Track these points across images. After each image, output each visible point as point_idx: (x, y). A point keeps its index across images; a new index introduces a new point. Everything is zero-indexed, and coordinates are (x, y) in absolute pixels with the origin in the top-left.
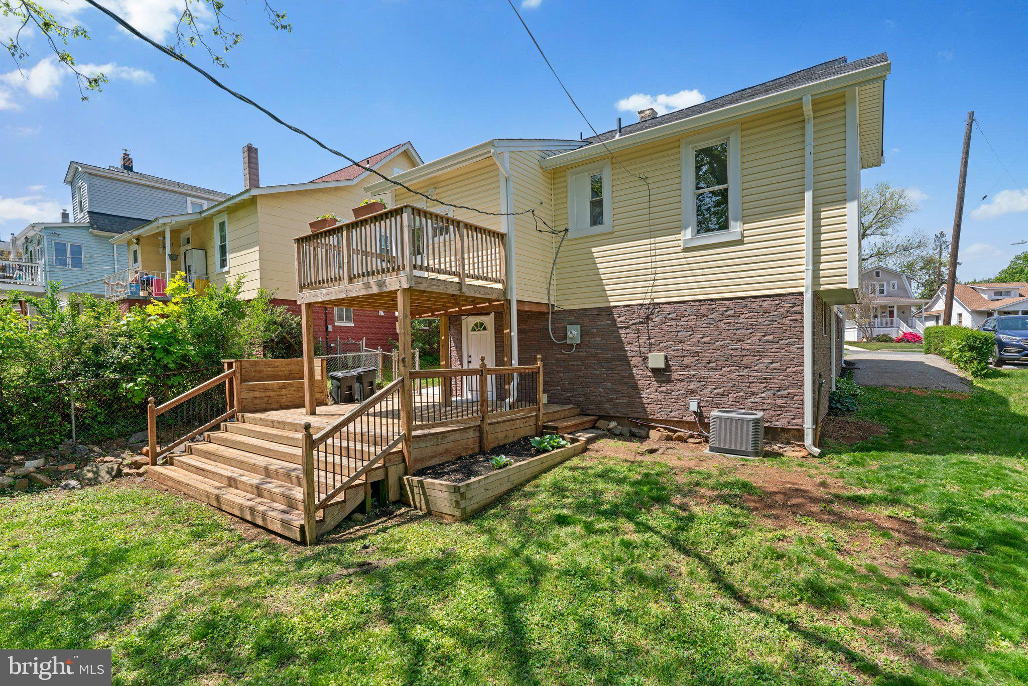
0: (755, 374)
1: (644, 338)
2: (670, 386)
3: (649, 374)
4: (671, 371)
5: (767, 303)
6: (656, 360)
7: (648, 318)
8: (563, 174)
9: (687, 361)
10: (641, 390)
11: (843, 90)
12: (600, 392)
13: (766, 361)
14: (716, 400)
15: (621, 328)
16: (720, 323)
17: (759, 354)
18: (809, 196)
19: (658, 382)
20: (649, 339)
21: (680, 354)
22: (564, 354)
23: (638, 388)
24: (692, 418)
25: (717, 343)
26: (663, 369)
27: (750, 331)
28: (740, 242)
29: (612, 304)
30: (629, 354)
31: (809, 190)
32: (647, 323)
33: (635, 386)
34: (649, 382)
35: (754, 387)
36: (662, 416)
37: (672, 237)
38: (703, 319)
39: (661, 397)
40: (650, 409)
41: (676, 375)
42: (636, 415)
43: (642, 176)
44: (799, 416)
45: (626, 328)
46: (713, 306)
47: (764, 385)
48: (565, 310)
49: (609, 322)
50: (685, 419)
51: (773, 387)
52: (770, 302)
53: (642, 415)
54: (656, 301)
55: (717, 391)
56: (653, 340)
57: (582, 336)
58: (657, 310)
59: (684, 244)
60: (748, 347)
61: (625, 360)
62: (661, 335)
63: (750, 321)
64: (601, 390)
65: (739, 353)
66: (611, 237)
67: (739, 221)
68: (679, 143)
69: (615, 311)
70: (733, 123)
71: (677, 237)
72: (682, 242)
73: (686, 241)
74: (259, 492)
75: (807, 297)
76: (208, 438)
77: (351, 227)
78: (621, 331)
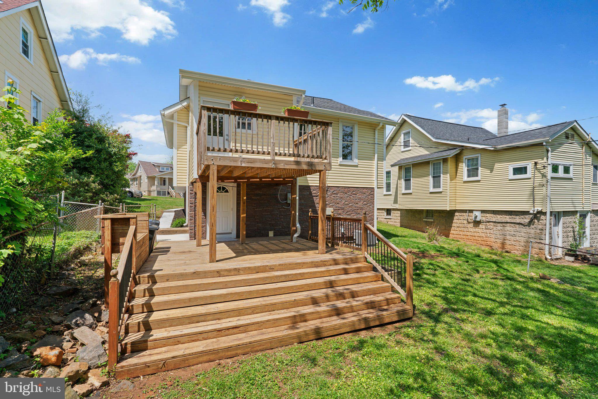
5: (364, 190)
9: (340, 212)
14: (349, 227)
15: (314, 196)
16: (351, 196)
17: (362, 209)
21: (337, 208)
22: (284, 208)
25: (350, 205)
27: (360, 200)
28: (357, 166)
29: (310, 184)
30: (317, 209)
31: (376, 153)
38: (346, 194)
45: (316, 196)
46: (349, 190)
49: (309, 193)
54: (328, 185)
56: (327, 203)
58: (329, 189)
60: (359, 206)
61: (316, 212)
62: (330, 200)
63: (360, 196)
64: (304, 226)
65: (356, 208)
67: (356, 158)
68: (338, 120)
69: (312, 188)
70: (356, 121)
71: (337, 159)
72: (339, 162)
73: (340, 161)
74: (338, 312)
75: (376, 189)
76: (145, 308)
77: (280, 119)
78: (314, 198)
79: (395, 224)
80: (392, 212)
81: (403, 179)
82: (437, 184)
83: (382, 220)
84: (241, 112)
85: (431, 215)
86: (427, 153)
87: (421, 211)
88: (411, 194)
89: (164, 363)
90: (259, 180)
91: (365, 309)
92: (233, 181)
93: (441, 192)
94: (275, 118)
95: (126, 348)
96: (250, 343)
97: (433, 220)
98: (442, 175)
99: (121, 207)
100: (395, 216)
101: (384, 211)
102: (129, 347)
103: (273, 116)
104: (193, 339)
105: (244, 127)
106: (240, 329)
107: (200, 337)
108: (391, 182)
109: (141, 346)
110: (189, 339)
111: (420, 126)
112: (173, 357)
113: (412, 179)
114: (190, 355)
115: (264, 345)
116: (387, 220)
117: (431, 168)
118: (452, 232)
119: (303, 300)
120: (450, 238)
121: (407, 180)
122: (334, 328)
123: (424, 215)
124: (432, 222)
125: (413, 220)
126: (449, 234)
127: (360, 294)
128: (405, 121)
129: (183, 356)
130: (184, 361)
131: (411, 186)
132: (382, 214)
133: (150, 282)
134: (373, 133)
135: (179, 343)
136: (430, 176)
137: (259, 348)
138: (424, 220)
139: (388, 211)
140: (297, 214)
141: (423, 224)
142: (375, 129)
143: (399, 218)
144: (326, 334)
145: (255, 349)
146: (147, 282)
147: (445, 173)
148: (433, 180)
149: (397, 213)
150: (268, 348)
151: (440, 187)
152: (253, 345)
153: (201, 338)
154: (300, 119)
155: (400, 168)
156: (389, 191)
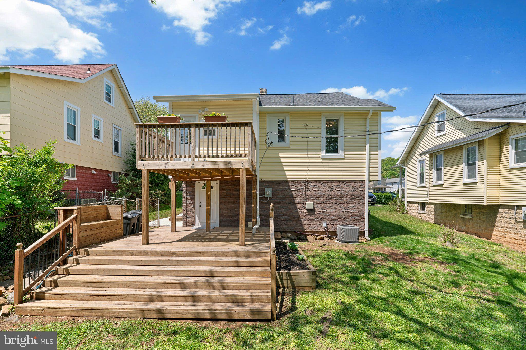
0: (348, 211)
1: (304, 195)
2: (314, 217)
3: (306, 211)
4: (315, 210)
5: (353, 183)
6: (310, 205)
7: (305, 187)
8: (265, 115)
9: (322, 206)
10: (301, 218)
11: (377, 112)
12: (281, 220)
13: (352, 206)
14: (333, 221)
15: (293, 191)
16: (335, 190)
17: (349, 203)
18: (367, 146)
19: (309, 215)
20: (306, 196)
21: (319, 202)
22: (263, 202)
23: (300, 218)
24: (323, 230)
25: (334, 198)
26: (312, 209)
27: (347, 194)
28: (343, 159)
29: (289, 180)
30: (296, 202)
31: (368, 144)
32: (305, 189)
33: (299, 217)
34: (305, 215)
35: (348, 216)
36: (311, 229)
37: (317, 153)
38: (329, 188)
39: (310, 221)
40: (305, 227)
41: (317, 212)
42: (299, 230)
43: (305, 125)
44: (363, 226)
45: (295, 191)
46: (333, 183)
47: (351, 215)
48: (264, 181)
49: (287, 188)
50: (320, 230)
51: (354, 216)
52: (354, 183)
53: (302, 230)
54: (309, 179)
55: (334, 218)
56: (307, 197)
57: (272, 193)
58: (310, 183)
59: (322, 157)
60: (346, 200)
61: (295, 205)
62: (311, 194)
63: (347, 190)
64: (282, 219)
65: (342, 202)
66: (288, 149)
67: (342, 150)
68: (320, 115)
69: (290, 183)
70: (342, 112)
71: (319, 153)
72: (321, 156)
73: (323, 156)
74: (195, 299)
75: (367, 182)
76: (65, 272)
77: (199, 126)
78: (293, 192)
79: (429, 219)
80: (426, 206)
81: (433, 169)
82: (471, 174)
83: (416, 214)
84: (166, 125)
85: (470, 211)
86: (464, 136)
87: (457, 206)
88: (442, 185)
89: (43, 310)
90: (221, 178)
91: (226, 301)
92: (199, 179)
93: (476, 183)
94: (194, 126)
95: (33, 295)
96: (102, 309)
97: (471, 217)
98: (477, 162)
99: (137, 200)
100: (429, 211)
101: (417, 205)
102: (34, 294)
103: (193, 124)
104: (74, 298)
105: (210, 134)
106: (107, 297)
107: (79, 297)
108: (425, 172)
109: (42, 295)
110: (71, 297)
111: (454, 105)
112: (48, 308)
113: (443, 168)
114: (59, 308)
115: (113, 313)
116: (421, 215)
117: (464, 154)
118: (494, 233)
119: (172, 283)
120: (492, 240)
121: (439, 170)
122: (177, 312)
123: (462, 210)
124: (470, 219)
125: (448, 216)
126: (491, 235)
127: (230, 287)
128: (439, 102)
129: (55, 308)
130: (55, 311)
131: (443, 176)
132: (416, 208)
133: (86, 254)
134: (364, 122)
135: (64, 299)
136: (464, 164)
137: (109, 315)
138: (460, 216)
139: (423, 205)
140: (258, 207)
141: (460, 221)
142: (366, 118)
143: (433, 213)
144: (168, 316)
145: (106, 315)
146: (83, 254)
147: (481, 159)
148: (468, 168)
149: (431, 208)
150: (117, 317)
151: (475, 178)
152: (105, 311)
153: (79, 299)
154: (218, 124)
155: (431, 156)
156: (423, 183)
